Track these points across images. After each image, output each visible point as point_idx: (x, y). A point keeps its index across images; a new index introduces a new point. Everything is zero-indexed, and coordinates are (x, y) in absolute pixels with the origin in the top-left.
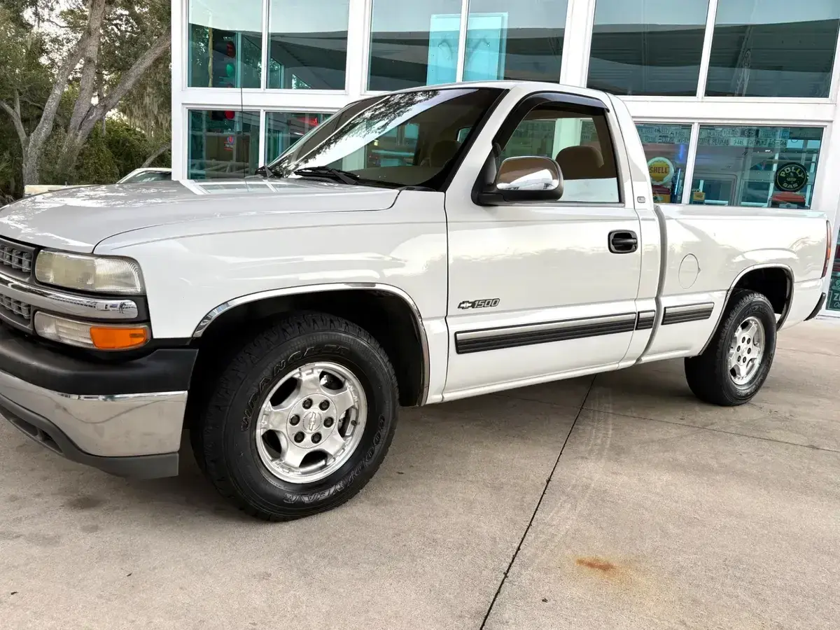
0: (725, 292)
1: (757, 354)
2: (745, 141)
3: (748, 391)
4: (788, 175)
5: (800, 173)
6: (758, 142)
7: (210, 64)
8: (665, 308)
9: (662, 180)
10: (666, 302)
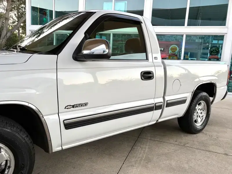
0: (191, 93)
1: (204, 114)
2: (200, 41)
3: (201, 128)
4: (214, 50)
5: (217, 49)
6: (204, 41)
7: (39, 18)
8: (167, 101)
9: (175, 52)
10: (167, 98)
